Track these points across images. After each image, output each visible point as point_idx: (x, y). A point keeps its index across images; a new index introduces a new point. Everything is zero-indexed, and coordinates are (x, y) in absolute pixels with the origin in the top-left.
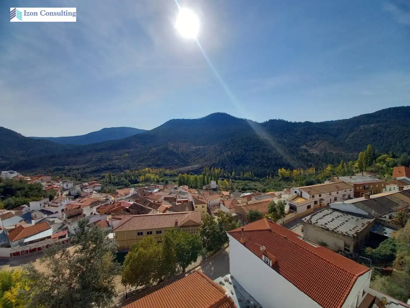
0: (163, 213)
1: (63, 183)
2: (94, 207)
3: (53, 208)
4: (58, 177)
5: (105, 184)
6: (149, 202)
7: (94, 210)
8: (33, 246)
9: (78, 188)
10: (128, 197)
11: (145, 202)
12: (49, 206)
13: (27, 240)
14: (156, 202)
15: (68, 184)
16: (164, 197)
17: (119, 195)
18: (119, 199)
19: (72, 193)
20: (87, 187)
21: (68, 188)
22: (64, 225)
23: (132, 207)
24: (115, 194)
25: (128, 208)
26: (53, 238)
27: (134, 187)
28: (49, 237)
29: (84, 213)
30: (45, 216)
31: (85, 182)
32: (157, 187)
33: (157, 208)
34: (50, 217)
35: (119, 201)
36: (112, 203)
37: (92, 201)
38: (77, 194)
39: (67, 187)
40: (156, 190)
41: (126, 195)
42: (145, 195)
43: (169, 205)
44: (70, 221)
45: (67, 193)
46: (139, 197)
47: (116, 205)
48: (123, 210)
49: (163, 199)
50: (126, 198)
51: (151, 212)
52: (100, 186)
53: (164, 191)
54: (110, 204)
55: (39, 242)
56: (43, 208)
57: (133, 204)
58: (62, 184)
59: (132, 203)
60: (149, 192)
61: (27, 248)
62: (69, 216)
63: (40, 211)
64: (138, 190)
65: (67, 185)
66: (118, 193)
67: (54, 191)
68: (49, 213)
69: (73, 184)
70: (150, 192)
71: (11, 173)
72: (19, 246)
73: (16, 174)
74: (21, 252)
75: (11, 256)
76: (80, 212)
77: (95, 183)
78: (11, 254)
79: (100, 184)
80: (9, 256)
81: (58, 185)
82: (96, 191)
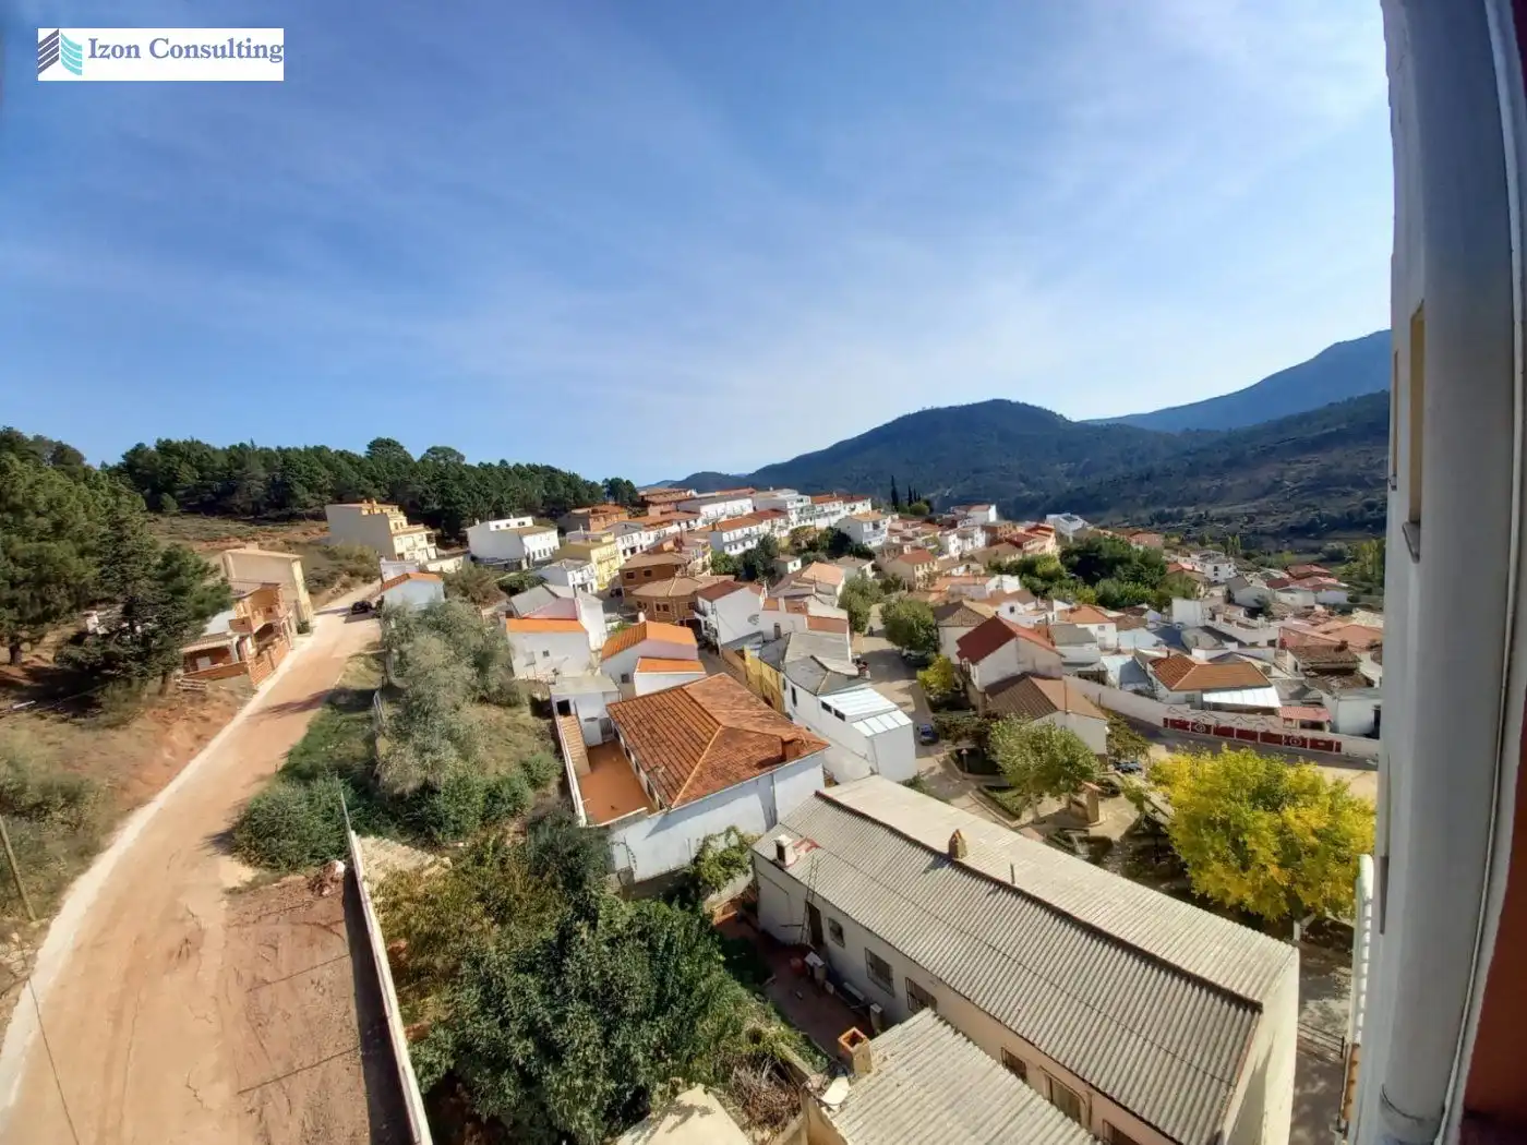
1: (1205, 558)
4: (1176, 540)
5: (1360, 586)
8: (1226, 720)
9: (1257, 586)
13: (1212, 698)
15: (1220, 566)
19: (1238, 596)
20: (1291, 587)
21: (1220, 578)
22: (1305, 690)
26: (1286, 719)
28: (1269, 711)
29: (1364, 670)
30: (1232, 647)
31: (1270, 567)
38: (1255, 605)
39: (1216, 575)
45: (1219, 593)
52: (1344, 588)
55: (1243, 716)
58: (1199, 563)
61: (1211, 719)
62: (1308, 666)
63: (1201, 628)
65: (1216, 569)
67: (1188, 579)
69: (1233, 567)
71: (1069, 519)
72: (1188, 706)
73: (1079, 523)
74: (1194, 724)
75: (1166, 726)
76: (1352, 666)
77: (1321, 575)
78: (1166, 720)
79: (1339, 580)
80: (1161, 724)
81: (1189, 563)
82: (1324, 604)
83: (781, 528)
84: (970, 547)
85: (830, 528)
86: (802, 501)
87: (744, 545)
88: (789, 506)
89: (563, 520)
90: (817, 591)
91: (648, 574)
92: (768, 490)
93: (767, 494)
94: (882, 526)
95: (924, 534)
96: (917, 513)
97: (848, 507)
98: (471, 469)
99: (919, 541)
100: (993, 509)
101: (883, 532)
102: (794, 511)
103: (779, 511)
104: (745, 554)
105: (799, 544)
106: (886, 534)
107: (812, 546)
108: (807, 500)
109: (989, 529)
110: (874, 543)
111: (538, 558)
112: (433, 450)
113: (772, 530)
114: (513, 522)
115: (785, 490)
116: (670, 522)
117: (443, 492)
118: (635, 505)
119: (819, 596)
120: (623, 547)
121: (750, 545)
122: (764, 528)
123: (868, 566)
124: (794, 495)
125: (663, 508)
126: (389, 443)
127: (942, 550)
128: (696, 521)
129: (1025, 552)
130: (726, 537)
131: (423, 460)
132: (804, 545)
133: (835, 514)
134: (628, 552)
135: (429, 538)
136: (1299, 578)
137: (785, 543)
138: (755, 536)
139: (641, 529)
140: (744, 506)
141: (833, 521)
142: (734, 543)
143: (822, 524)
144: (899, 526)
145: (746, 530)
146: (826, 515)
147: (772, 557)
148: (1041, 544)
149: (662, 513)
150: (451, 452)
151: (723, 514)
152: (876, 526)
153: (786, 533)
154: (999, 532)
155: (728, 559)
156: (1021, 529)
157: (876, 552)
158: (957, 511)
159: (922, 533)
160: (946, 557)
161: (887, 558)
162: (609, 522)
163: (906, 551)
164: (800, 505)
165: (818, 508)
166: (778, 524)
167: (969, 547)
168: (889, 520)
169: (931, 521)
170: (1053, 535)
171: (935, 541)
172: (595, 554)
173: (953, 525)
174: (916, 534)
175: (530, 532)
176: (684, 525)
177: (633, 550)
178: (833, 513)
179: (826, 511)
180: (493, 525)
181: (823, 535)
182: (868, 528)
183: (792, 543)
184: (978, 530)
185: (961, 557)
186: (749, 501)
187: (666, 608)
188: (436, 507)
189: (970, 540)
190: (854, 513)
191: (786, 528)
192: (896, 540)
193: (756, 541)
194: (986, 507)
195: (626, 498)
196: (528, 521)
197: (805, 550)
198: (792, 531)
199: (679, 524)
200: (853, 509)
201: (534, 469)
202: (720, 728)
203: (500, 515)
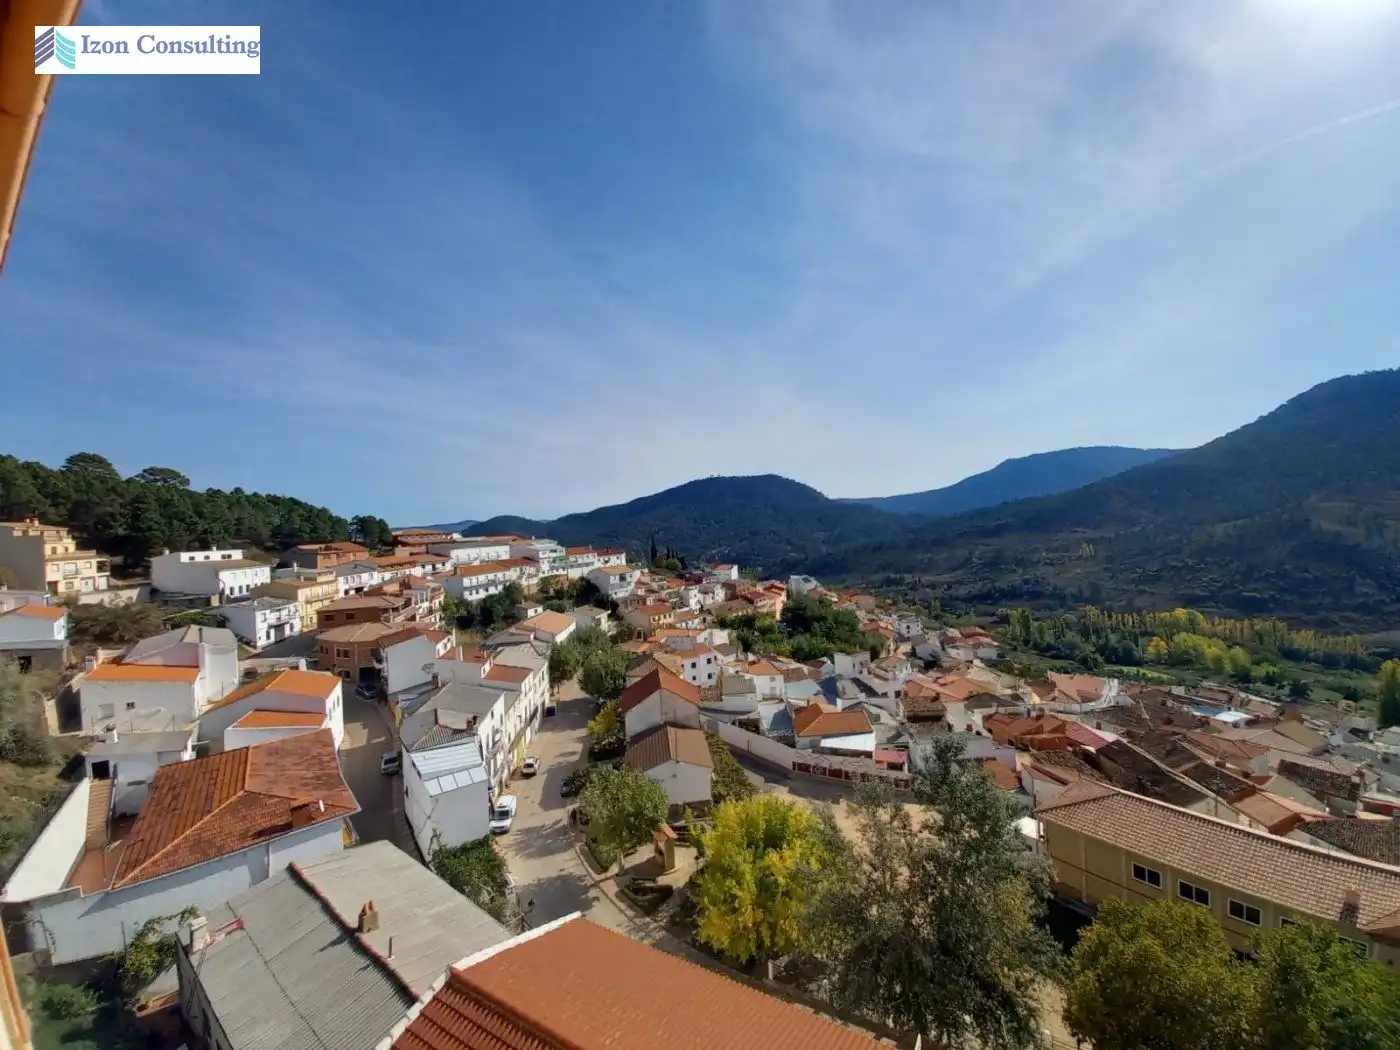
0: (1274, 830)
1: (901, 618)
2: (975, 711)
3: (876, 680)
4: (889, 601)
5: (1010, 644)
6: (1194, 757)
7: (977, 718)
8: (836, 762)
9: (933, 640)
10: (1092, 711)
11: (1174, 753)
12: (869, 673)
13: (827, 743)
14: (1228, 769)
15: (911, 625)
16: (1282, 761)
17: (1056, 694)
18: (1057, 705)
19: (919, 650)
20: (958, 644)
21: (910, 635)
22: (899, 735)
23: (1107, 750)
24: (1045, 687)
25: (1092, 749)
26: (878, 762)
27: (1120, 676)
28: (868, 755)
29: (950, 718)
30: (862, 697)
31: (951, 627)
32: (1237, 700)
33: (1240, 799)
34: (873, 703)
35: (1060, 716)
36: (1034, 714)
37: (971, 689)
38: (931, 659)
39: (909, 632)
40: (1229, 716)
41: (1086, 699)
42: (1169, 722)
43: (1311, 809)
44: (913, 728)
45: (905, 648)
46: (1140, 721)
47: (1048, 725)
48: (1075, 753)
49: (1275, 763)
50: (1086, 713)
51: (1202, 804)
52: (996, 646)
53: (1277, 728)
54: (1026, 716)
55: (849, 759)
56: (859, 676)
57: (1113, 743)
58: (897, 622)
59: (1109, 736)
60: (1194, 716)
61: (828, 762)
62: (911, 714)
63: (852, 679)
64: (1136, 690)
65: (908, 627)
66: (1053, 685)
67: (880, 636)
68: (870, 691)
69: (921, 626)
70: (1196, 713)
71: (806, 580)
72: (811, 750)
73: (813, 583)
74: (814, 767)
75: (794, 769)
76: (939, 713)
77: (981, 635)
78: (794, 764)
79: (994, 639)
80: (791, 768)
81: (889, 623)
82: (982, 660)
83: (530, 576)
84: (711, 601)
85: (582, 578)
86: (555, 551)
87: (487, 590)
88: (541, 555)
89: (287, 554)
90: (536, 638)
91: (350, 617)
92: (530, 538)
93: (528, 541)
94: (629, 579)
95: (669, 588)
96: (671, 568)
97: (602, 559)
98: (192, 494)
99: (664, 594)
100: (736, 568)
101: (629, 583)
102: (546, 561)
103: (531, 560)
104: (484, 600)
105: (547, 592)
106: (633, 584)
107: (559, 594)
108: (561, 551)
109: (729, 586)
110: (619, 594)
111: (237, 594)
112: (152, 471)
113: (520, 578)
114: (215, 555)
115: (546, 540)
116: (413, 564)
117: (136, 517)
118: (386, 544)
119: (536, 643)
120: (347, 587)
121: (492, 591)
122: (512, 574)
123: (603, 616)
124: (553, 545)
125: (415, 550)
126: (95, 460)
127: (683, 603)
128: (443, 564)
129: (755, 608)
130: (466, 582)
131: (129, 481)
132: (552, 592)
133: (587, 564)
134: (352, 592)
135: (101, 567)
136: (967, 636)
137: (534, 590)
138: (500, 583)
139: (374, 570)
140: (502, 552)
141: (585, 571)
142: (477, 588)
143: (575, 574)
144: (646, 579)
145: (491, 576)
146: (580, 565)
147: (514, 602)
148: (773, 601)
149: (411, 554)
150: (175, 475)
151: (476, 559)
152: (622, 578)
153: (535, 581)
154: (738, 589)
155: (463, 603)
156: (760, 588)
157: (619, 602)
158: (705, 569)
159: (669, 587)
160: (686, 609)
161: (630, 608)
162: (343, 560)
163: (648, 603)
164: (554, 555)
165: (572, 559)
166: (527, 572)
167: (709, 601)
168: (637, 574)
169: (681, 577)
170: (784, 594)
171: (678, 594)
172: (303, 594)
173: (698, 581)
174: (662, 588)
175: (237, 565)
176: (429, 568)
177: (358, 590)
178: (587, 565)
179: (580, 561)
180: (185, 557)
181: (573, 584)
182: (614, 580)
183: (541, 591)
184: (719, 586)
185: (701, 610)
186: (507, 548)
187: (346, 654)
188: (121, 531)
189: (711, 595)
190: (608, 565)
191: (536, 576)
192: (641, 592)
193: (500, 588)
194: (730, 566)
195: (375, 537)
196: (237, 555)
197: (552, 598)
198: (541, 579)
199: (423, 567)
200: (607, 562)
201: (274, 500)
202: (241, 793)
203: (205, 546)
